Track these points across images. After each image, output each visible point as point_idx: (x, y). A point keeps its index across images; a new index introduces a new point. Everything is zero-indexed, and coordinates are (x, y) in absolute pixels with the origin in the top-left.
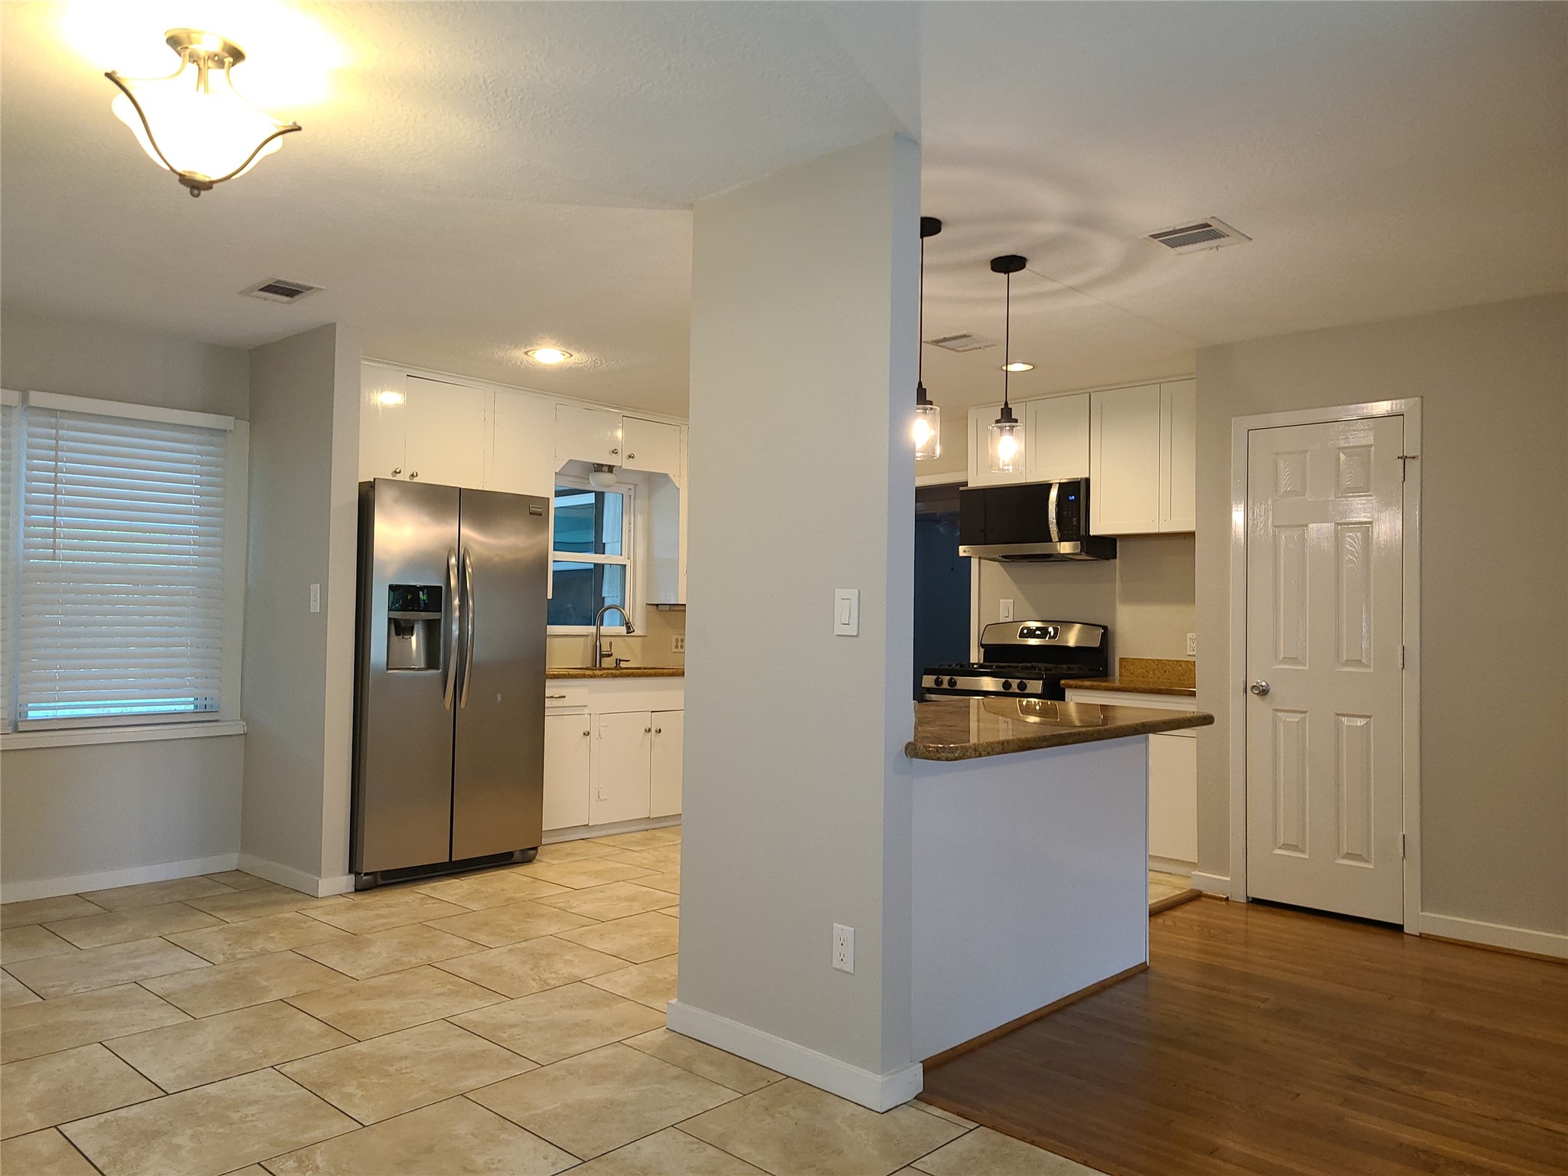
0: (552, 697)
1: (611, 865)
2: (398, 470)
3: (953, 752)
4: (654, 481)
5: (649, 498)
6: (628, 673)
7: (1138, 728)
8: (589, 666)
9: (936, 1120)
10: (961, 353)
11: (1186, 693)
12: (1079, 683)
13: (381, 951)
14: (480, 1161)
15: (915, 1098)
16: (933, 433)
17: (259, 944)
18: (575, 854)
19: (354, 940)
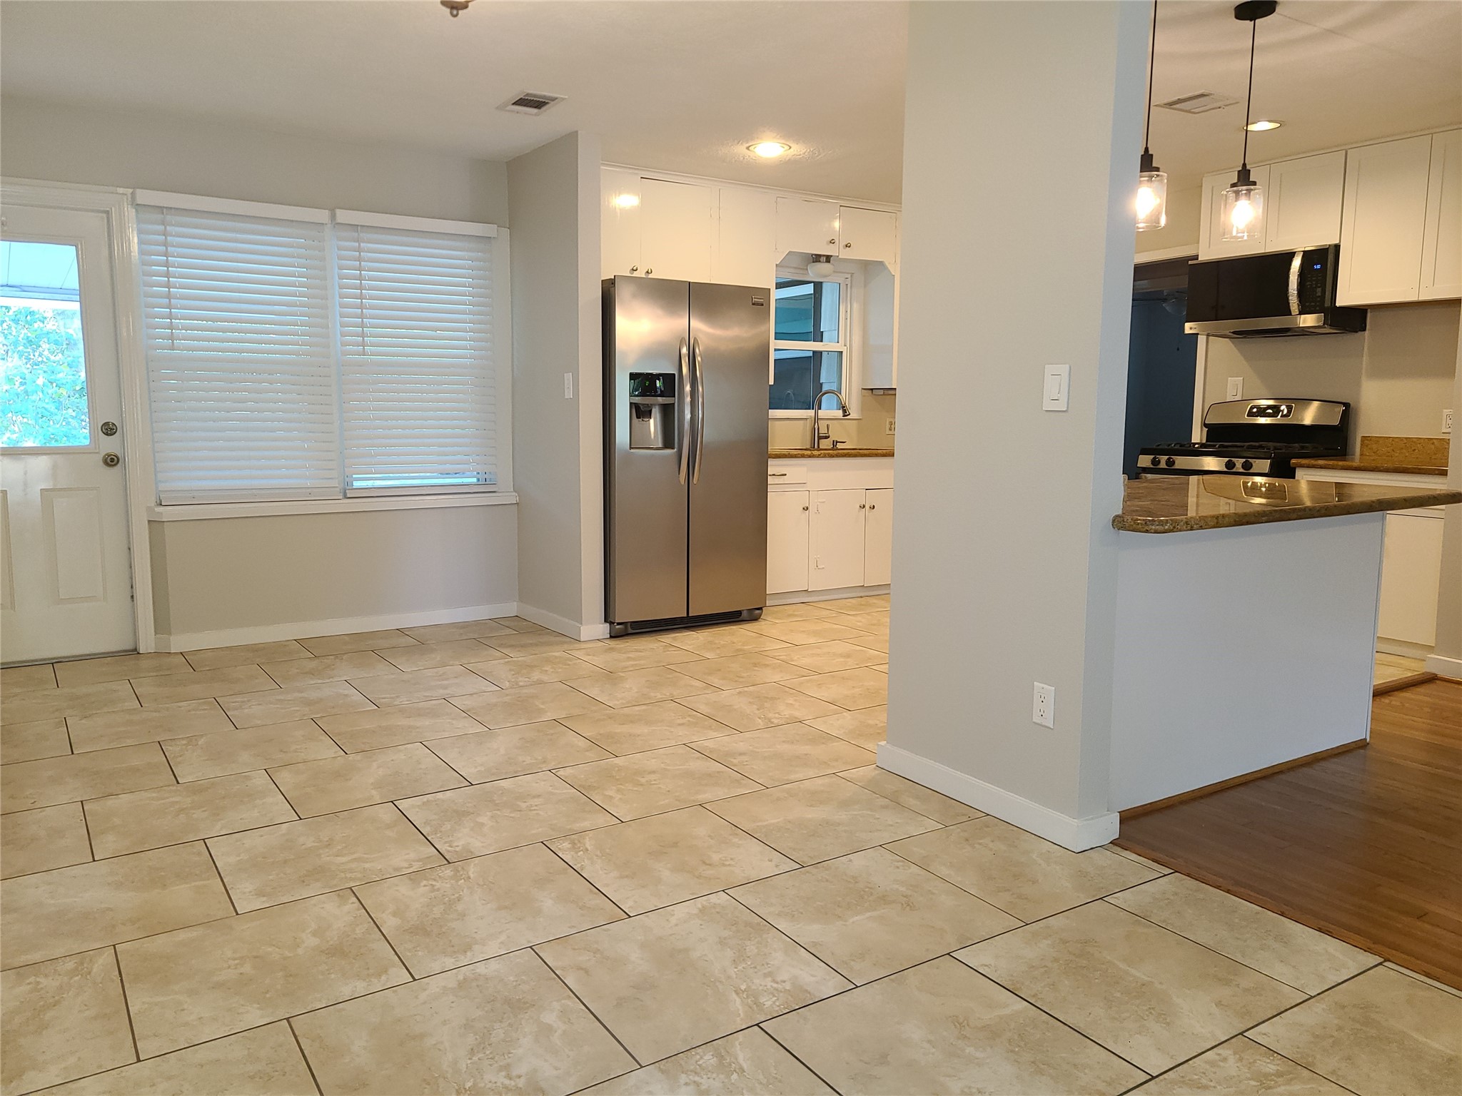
0: (774, 475)
1: (827, 626)
2: (635, 268)
3: (1162, 525)
4: (870, 269)
5: (865, 286)
6: (844, 453)
7: (1374, 504)
8: (808, 447)
9: (1131, 864)
10: (1198, 115)
11: (1437, 472)
12: (1313, 462)
13: (631, 687)
14: (716, 857)
15: (1111, 843)
16: (1158, 201)
17: (536, 675)
18: (796, 616)
19: (610, 677)
